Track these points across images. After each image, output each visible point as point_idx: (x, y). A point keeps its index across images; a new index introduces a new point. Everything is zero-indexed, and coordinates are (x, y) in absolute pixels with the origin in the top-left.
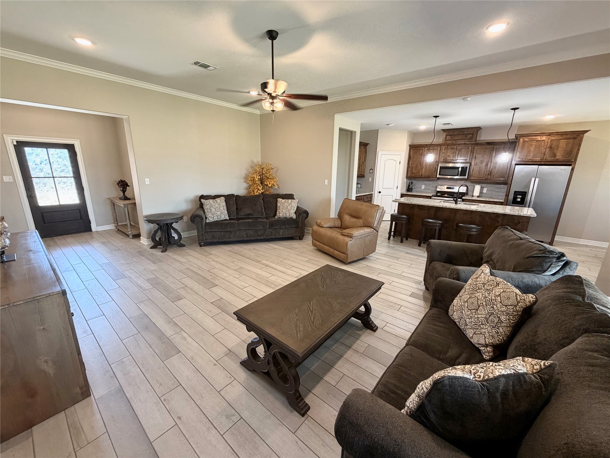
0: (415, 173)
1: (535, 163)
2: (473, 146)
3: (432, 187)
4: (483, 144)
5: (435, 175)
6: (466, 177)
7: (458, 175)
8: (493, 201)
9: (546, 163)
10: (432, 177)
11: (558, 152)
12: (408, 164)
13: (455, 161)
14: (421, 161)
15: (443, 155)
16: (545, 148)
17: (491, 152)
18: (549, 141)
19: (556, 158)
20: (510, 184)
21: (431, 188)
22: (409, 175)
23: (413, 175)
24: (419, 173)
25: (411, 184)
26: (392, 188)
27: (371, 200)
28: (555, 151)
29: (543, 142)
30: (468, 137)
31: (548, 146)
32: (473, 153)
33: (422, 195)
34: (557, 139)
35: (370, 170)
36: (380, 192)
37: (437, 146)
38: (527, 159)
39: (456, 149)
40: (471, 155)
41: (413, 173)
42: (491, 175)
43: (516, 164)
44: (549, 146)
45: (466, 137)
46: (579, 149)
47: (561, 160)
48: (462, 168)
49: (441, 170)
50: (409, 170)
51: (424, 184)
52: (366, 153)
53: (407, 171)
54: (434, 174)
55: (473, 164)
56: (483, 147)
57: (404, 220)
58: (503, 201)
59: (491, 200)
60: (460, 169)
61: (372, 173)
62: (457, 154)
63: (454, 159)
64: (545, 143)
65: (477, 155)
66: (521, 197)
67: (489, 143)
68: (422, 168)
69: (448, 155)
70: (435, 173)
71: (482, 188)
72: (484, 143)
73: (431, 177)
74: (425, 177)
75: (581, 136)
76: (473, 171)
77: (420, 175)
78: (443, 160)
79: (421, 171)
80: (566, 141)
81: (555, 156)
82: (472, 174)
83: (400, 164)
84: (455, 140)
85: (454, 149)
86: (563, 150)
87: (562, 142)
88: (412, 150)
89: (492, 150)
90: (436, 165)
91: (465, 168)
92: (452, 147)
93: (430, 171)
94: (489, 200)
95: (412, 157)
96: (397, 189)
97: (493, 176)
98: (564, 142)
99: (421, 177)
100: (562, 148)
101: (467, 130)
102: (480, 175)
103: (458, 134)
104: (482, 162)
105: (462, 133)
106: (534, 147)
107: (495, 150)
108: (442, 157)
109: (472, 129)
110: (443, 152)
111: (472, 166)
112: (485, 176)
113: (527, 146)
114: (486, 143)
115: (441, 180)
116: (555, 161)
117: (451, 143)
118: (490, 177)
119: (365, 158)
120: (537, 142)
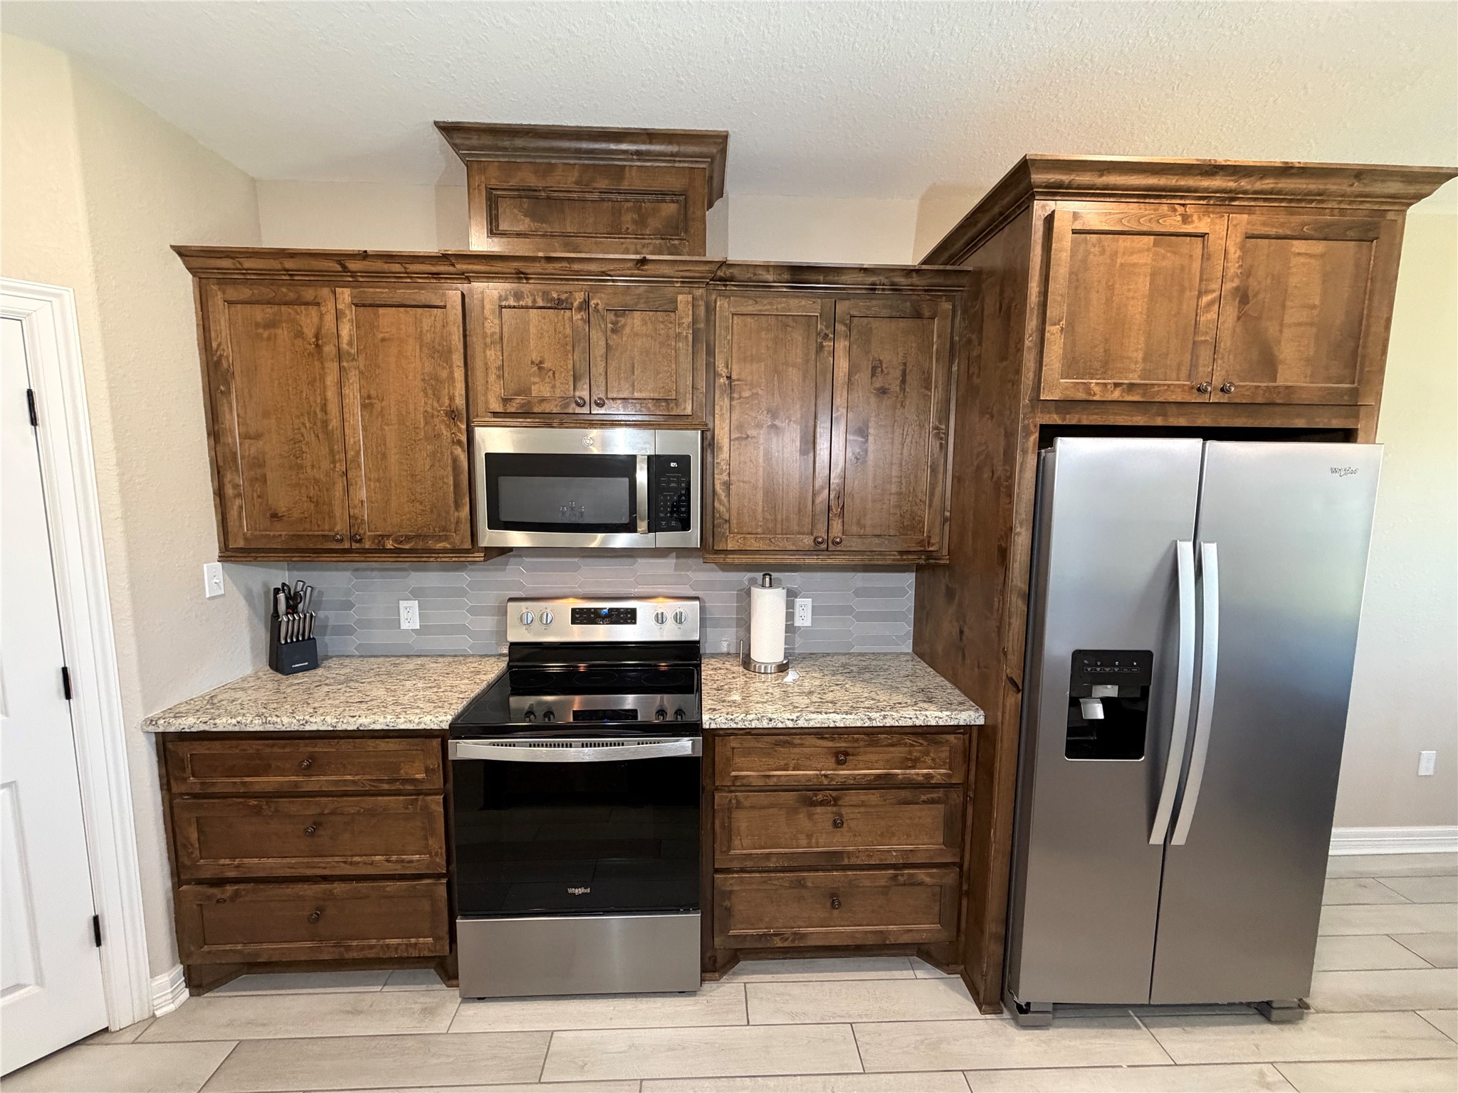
0: (296, 514)
1: (1159, 422)
2: (699, 292)
3: (473, 611)
4: (766, 286)
6: (693, 537)
7: (630, 527)
8: (915, 728)
9: (1224, 422)
10: (440, 545)
11: (1287, 333)
12: (215, 433)
13: (596, 410)
14: (324, 409)
15: (491, 354)
16: (1213, 304)
17: (820, 348)
18: (1232, 250)
19: (1280, 382)
21: (468, 620)
22: (243, 528)
24: (331, 515)
25: (291, 603)
28: (1271, 328)
29: (1198, 251)
30: (654, 223)
31: (1229, 286)
32: (710, 352)
34: (1273, 231)
37: (436, 275)
38: (1116, 385)
39: (584, 314)
40: (701, 364)
41: (275, 516)
42: (842, 515)
44: (1236, 283)
45: (641, 222)
47: (1304, 397)
48: (656, 463)
49: (508, 484)
50: (229, 491)
51: (416, 594)
53: (220, 494)
54: (458, 522)
55: (721, 432)
56: (764, 306)
58: (981, 721)
60: (642, 476)
62: (599, 350)
63: (585, 394)
64: (1206, 257)
65: (734, 367)
66: (1113, 690)
67: (799, 275)
68: (340, 467)
69: (535, 356)
70: (457, 506)
73: (431, 544)
74: (389, 544)
75: (1390, 216)
76: (727, 485)
77: (341, 527)
78: (506, 401)
79: (338, 491)
80: (1322, 256)
81: (1268, 363)
82: (729, 510)
83: (34, 421)
84: (564, 235)
85: (568, 313)
86: (1312, 324)
87: (1299, 254)
88: (218, 300)
89: (827, 327)
90: (453, 442)
91: (673, 465)
92: (555, 295)
93: (418, 496)
94: (885, 721)
95: (237, 370)
96: (68, 695)
97: (858, 523)
98: (1313, 261)
99: (355, 546)
100: (1303, 307)
101: (638, 153)
102: (779, 517)
103: (576, 183)
104: (777, 422)
105: (607, 182)
106: (1147, 288)
107: (843, 328)
108: (492, 378)
109: (672, 155)
110: (493, 334)
111: (720, 448)
112: (808, 520)
113: (1104, 282)
114: (786, 276)
115: (526, 559)
116: (1279, 401)
117: (541, 254)
118: (840, 526)
120: (1160, 249)
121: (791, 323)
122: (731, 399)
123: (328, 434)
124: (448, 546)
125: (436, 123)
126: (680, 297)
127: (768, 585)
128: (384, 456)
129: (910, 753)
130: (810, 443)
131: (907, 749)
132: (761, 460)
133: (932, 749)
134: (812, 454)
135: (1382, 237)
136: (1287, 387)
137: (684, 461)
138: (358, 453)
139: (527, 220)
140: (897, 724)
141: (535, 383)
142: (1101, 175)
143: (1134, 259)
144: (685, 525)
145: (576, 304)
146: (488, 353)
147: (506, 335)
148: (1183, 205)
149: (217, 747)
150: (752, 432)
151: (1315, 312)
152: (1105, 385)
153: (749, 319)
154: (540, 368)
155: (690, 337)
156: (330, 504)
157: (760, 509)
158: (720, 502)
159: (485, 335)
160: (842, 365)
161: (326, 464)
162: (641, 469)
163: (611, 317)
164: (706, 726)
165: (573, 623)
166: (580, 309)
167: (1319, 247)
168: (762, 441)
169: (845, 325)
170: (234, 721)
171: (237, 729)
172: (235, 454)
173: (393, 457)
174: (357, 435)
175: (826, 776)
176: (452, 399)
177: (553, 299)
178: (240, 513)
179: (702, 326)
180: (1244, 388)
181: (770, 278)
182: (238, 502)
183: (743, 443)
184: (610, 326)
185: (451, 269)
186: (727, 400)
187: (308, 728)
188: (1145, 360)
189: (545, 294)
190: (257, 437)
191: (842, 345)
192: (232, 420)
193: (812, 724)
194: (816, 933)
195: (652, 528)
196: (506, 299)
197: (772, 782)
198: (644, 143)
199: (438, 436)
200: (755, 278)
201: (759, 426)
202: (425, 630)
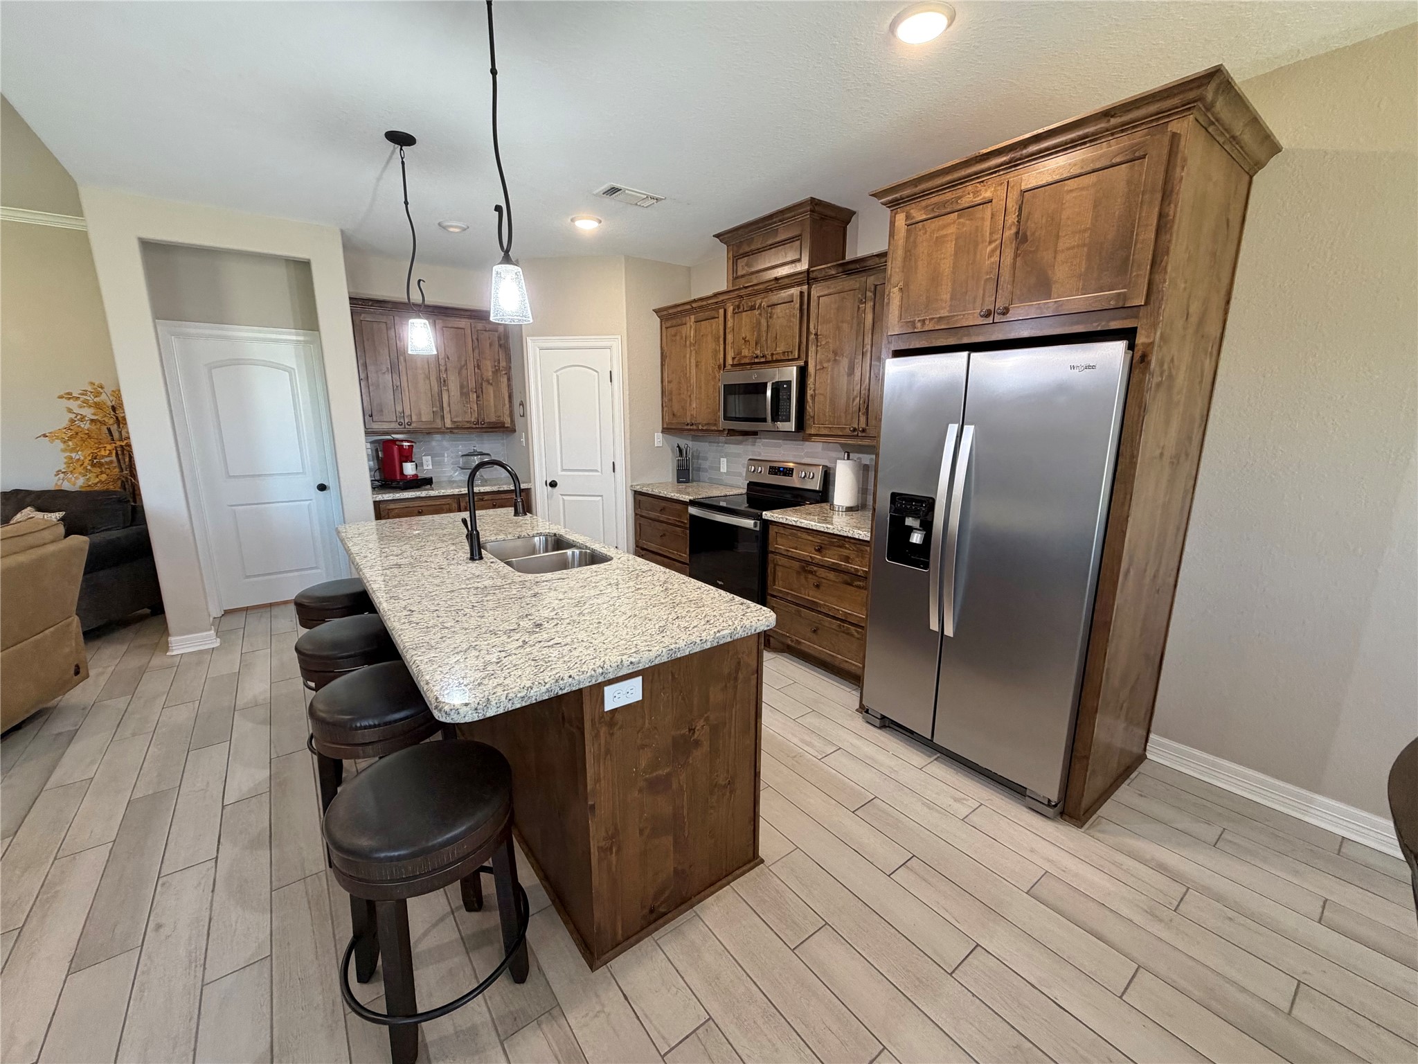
0: (678, 414)
3: (743, 466)
4: (833, 276)
5: (720, 420)
6: (791, 425)
7: (766, 420)
11: (1061, 257)
13: (762, 360)
14: (686, 368)
15: (730, 336)
16: (993, 251)
17: (858, 309)
18: (1010, 206)
19: (1054, 298)
21: (741, 470)
22: (667, 420)
23: (675, 421)
25: (686, 454)
28: (1047, 256)
29: (988, 213)
30: (790, 255)
31: (1007, 234)
32: (809, 319)
33: (670, 499)
34: (1044, 181)
35: (520, 405)
36: (553, 484)
37: (716, 303)
39: (759, 311)
40: (803, 329)
41: (674, 415)
42: (866, 413)
44: (1014, 229)
45: (785, 255)
47: (1074, 308)
48: (776, 387)
49: (729, 398)
50: (665, 404)
51: (725, 455)
53: (662, 405)
55: (811, 367)
56: (833, 289)
60: (769, 393)
61: (523, 416)
62: (764, 329)
63: (759, 352)
64: (993, 216)
65: (819, 327)
67: (848, 268)
68: (689, 394)
69: (744, 335)
73: (711, 427)
74: (700, 427)
76: (814, 396)
77: (689, 421)
78: (733, 358)
79: (688, 404)
81: (1043, 284)
82: (814, 411)
83: (611, 381)
85: (755, 311)
86: (1084, 245)
87: (1071, 191)
89: (862, 295)
91: (783, 387)
95: (668, 355)
96: (614, 472)
99: (692, 428)
100: (1074, 233)
101: (780, 221)
102: (836, 415)
104: (837, 358)
106: (953, 249)
107: (870, 294)
108: (731, 348)
109: (793, 216)
110: (731, 326)
111: (810, 376)
112: (849, 417)
113: (926, 251)
114: (840, 270)
116: (1049, 314)
118: (864, 421)
119: (503, 364)
120: (962, 220)
121: (846, 296)
122: (817, 346)
123: (687, 379)
125: (714, 236)
126: (795, 294)
127: (846, 458)
128: (701, 385)
130: (852, 369)
132: (829, 381)
134: (853, 377)
137: (788, 385)
138: (694, 387)
139: (746, 267)
140: (839, 533)
141: (743, 349)
142: (916, 186)
143: (944, 232)
144: (788, 420)
147: (735, 327)
148: (982, 182)
149: (644, 498)
150: (826, 365)
151: (1087, 235)
152: (924, 320)
153: (825, 299)
154: (744, 341)
155: (798, 315)
157: (826, 410)
158: (810, 407)
159: (729, 328)
160: (868, 318)
161: (686, 392)
162: (769, 389)
164: (763, 517)
165: (768, 474)
166: (758, 308)
168: (829, 370)
169: (872, 291)
172: (666, 389)
173: (703, 388)
175: (811, 557)
176: (720, 360)
178: (667, 413)
179: (804, 307)
180: (1019, 308)
181: (834, 273)
182: (666, 408)
183: (822, 371)
184: (769, 315)
185: (721, 298)
186: (815, 347)
188: (952, 299)
189: (747, 304)
190: (671, 381)
191: (869, 305)
192: (666, 375)
193: (802, 525)
194: (808, 645)
195: (774, 420)
196: (737, 309)
197: (790, 554)
200: (826, 274)
201: (829, 361)
202: (728, 473)
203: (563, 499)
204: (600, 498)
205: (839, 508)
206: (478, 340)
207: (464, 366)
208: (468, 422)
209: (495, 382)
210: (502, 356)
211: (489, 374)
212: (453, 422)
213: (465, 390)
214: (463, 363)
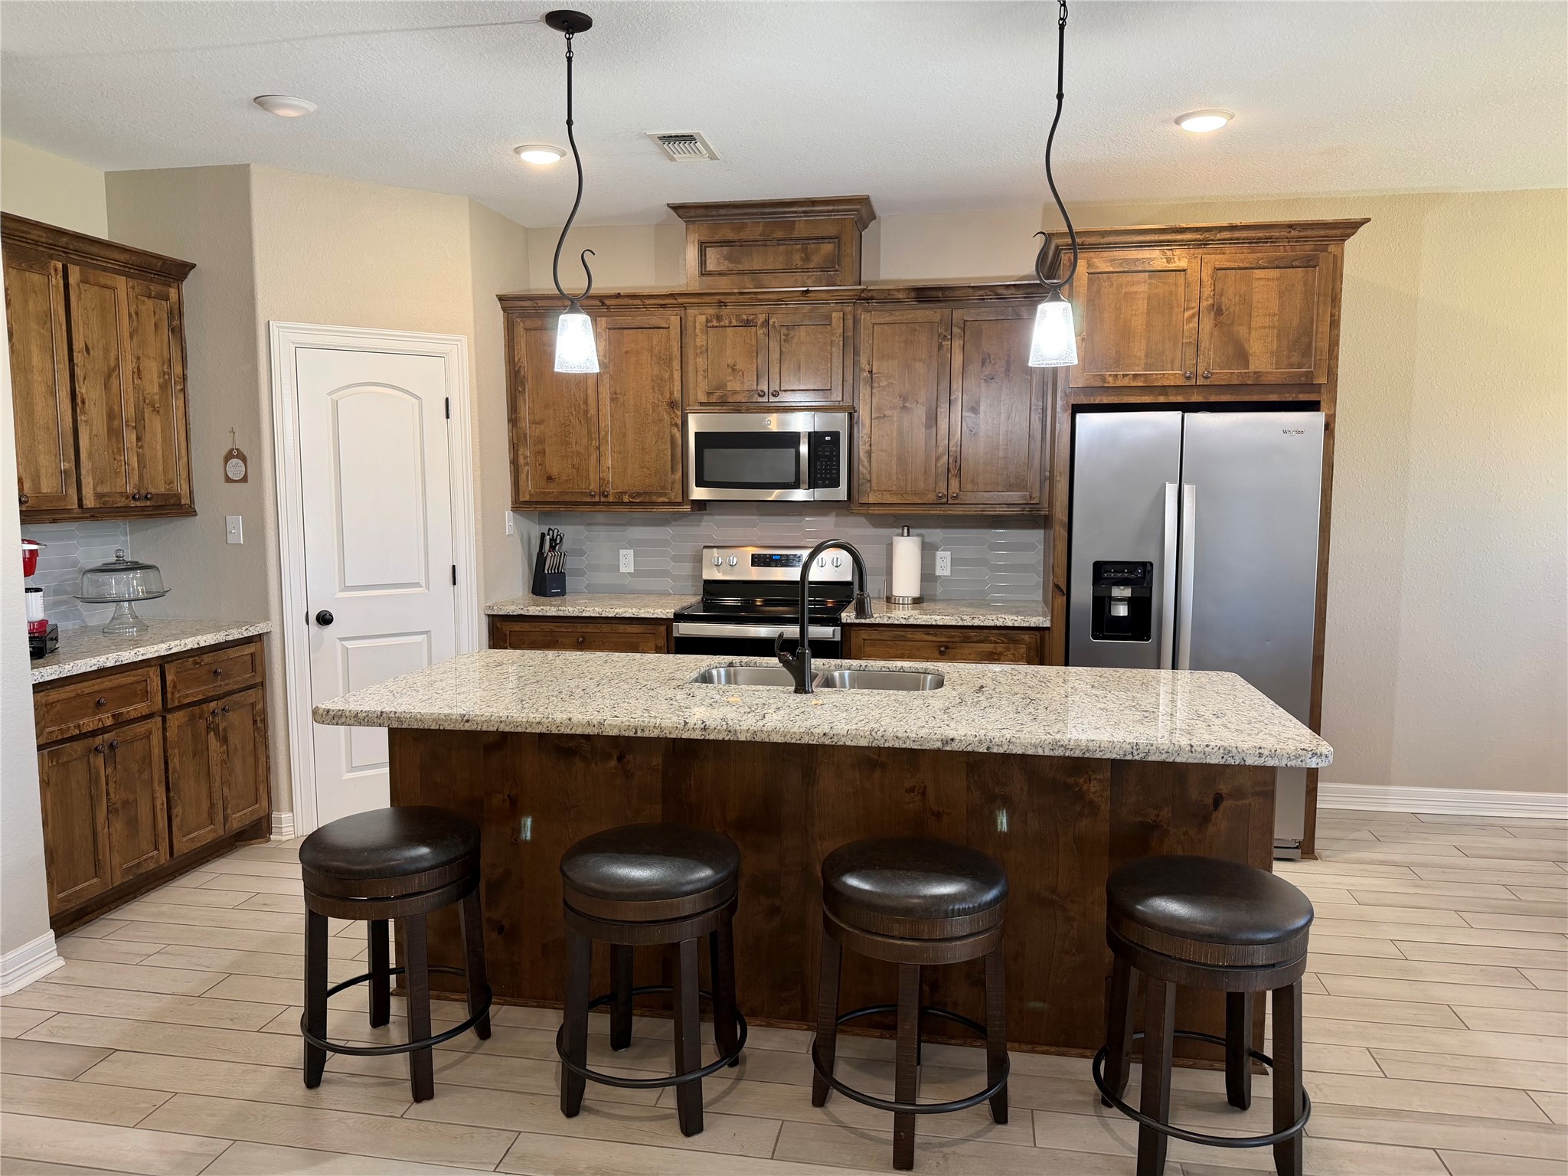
0: (564, 477)
1: (1162, 399)
2: (848, 308)
3: (676, 559)
4: (898, 301)
5: (678, 487)
6: (841, 493)
7: (796, 485)
8: (996, 628)
9: (1213, 399)
10: (662, 499)
11: (1254, 334)
12: (513, 420)
13: (772, 399)
14: (586, 402)
15: (699, 360)
16: (1192, 317)
17: (940, 346)
18: (1205, 278)
19: (1252, 368)
20: (1066, 520)
21: (671, 566)
22: (529, 488)
23: (553, 489)
24: (588, 478)
25: (552, 548)
26: (417, 585)
27: (262, 684)
28: (1242, 330)
29: (1182, 281)
30: (816, 260)
31: (1204, 304)
32: (856, 353)
33: (615, 618)
34: (1236, 265)
35: (229, 457)
36: (324, 619)
37: (663, 306)
38: (1124, 376)
39: (765, 330)
40: (849, 362)
41: (550, 478)
42: (959, 475)
43: (1077, 409)
44: (1210, 301)
45: (807, 258)
46: (1335, 323)
47: (1271, 380)
48: (815, 438)
49: (708, 453)
50: (521, 461)
51: (630, 545)
52: (177, 332)
53: (514, 463)
54: (674, 482)
55: (863, 414)
56: (897, 317)
57: (415, 883)
58: (1047, 624)
59: (986, 623)
60: (804, 449)
61: (244, 479)
62: (775, 355)
63: (765, 389)
64: (1187, 285)
65: (875, 363)
66: (1127, 592)
67: (925, 295)
68: (595, 443)
69: (730, 361)
70: (673, 470)
71: (928, 552)
72: (901, 295)
73: (654, 499)
74: (626, 499)
75: (1332, 248)
76: (869, 453)
77: (594, 486)
78: (709, 394)
79: (593, 461)
80: (1279, 278)
81: (1242, 356)
82: (870, 473)
83: (448, 417)
84: (752, 272)
85: (754, 329)
86: (1273, 327)
87: (1259, 279)
88: (520, 328)
89: (946, 331)
90: (672, 424)
91: (827, 438)
92: (745, 317)
93: (646, 464)
94: (974, 621)
95: (530, 375)
96: (454, 582)
97: (973, 482)
98: (1270, 283)
99: (603, 500)
100: (1265, 315)
101: (804, 212)
102: (909, 477)
103: (761, 235)
104: (907, 404)
105: (782, 233)
106: (1145, 307)
107: (959, 331)
108: (700, 378)
109: (829, 211)
110: (702, 346)
111: (863, 426)
112: (932, 480)
113: (1113, 305)
114: (913, 294)
115: (717, 517)
116: (1249, 383)
117: (736, 291)
118: (957, 484)
119: (178, 369)
120: (1154, 281)
121: (918, 329)
122: (872, 388)
123: (588, 420)
124: (666, 500)
125: (668, 205)
126: (834, 314)
127: (906, 534)
128: (624, 435)
129: (995, 648)
130: (932, 419)
131: (993, 645)
132: (895, 434)
133: (1012, 646)
134: (934, 428)
135: (1320, 264)
136: (1255, 373)
137: (835, 436)
138: (607, 433)
139: (726, 262)
140: (982, 624)
141: (729, 381)
142: (1103, 237)
143: (1135, 289)
144: (837, 485)
145: (759, 323)
146: (698, 360)
147: (710, 347)
148: (1171, 250)
149: (526, 626)
150: (888, 413)
151: (1275, 319)
152: (1116, 375)
153: (886, 327)
154: (733, 370)
155: (841, 343)
156: (587, 470)
157: (894, 471)
158: (863, 466)
159: (696, 347)
160: (958, 359)
161: (585, 441)
162: (804, 443)
163: (784, 331)
164: (844, 621)
165: (753, 565)
166: (762, 326)
167: (1274, 273)
168: (895, 419)
169: (960, 328)
170: (539, 608)
171: (541, 614)
172: (526, 435)
173: (630, 436)
174: (606, 421)
176: (671, 393)
177: (743, 320)
178: (527, 476)
179: (850, 334)
180: (1224, 374)
181: (902, 297)
182: (527, 468)
183: (882, 420)
184: (783, 337)
185: (674, 301)
186: (869, 389)
187: (584, 615)
188: (1146, 356)
189: (738, 317)
190: (540, 422)
191: (957, 344)
192: (525, 411)
193: (920, 623)
195: (812, 485)
196: (711, 321)
198: (808, 206)
199: (661, 420)
200: (890, 297)
201: (893, 408)
202: (638, 573)
203: (343, 646)
204: (425, 636)
205: (899, 600)
206: (137, 314)
207: (114, 370)
208: (122, 494)
209: (161, 409)
210: (176, 354)
211: (153, 388)
212: (99, 496)
213: (116, 423)
214: (112, 363)
